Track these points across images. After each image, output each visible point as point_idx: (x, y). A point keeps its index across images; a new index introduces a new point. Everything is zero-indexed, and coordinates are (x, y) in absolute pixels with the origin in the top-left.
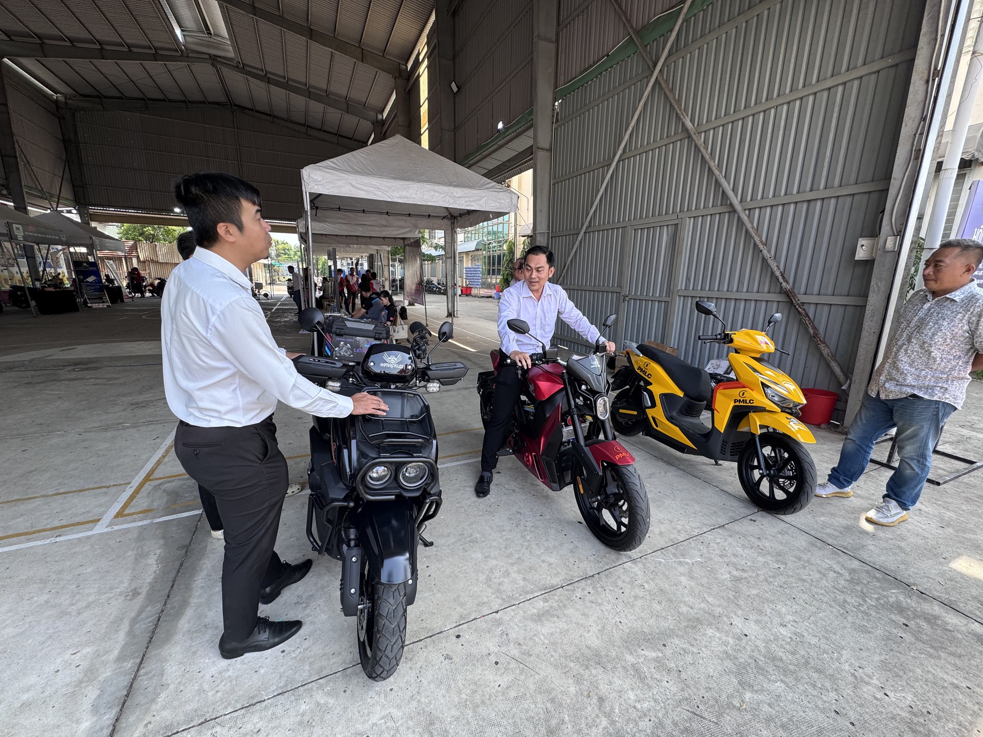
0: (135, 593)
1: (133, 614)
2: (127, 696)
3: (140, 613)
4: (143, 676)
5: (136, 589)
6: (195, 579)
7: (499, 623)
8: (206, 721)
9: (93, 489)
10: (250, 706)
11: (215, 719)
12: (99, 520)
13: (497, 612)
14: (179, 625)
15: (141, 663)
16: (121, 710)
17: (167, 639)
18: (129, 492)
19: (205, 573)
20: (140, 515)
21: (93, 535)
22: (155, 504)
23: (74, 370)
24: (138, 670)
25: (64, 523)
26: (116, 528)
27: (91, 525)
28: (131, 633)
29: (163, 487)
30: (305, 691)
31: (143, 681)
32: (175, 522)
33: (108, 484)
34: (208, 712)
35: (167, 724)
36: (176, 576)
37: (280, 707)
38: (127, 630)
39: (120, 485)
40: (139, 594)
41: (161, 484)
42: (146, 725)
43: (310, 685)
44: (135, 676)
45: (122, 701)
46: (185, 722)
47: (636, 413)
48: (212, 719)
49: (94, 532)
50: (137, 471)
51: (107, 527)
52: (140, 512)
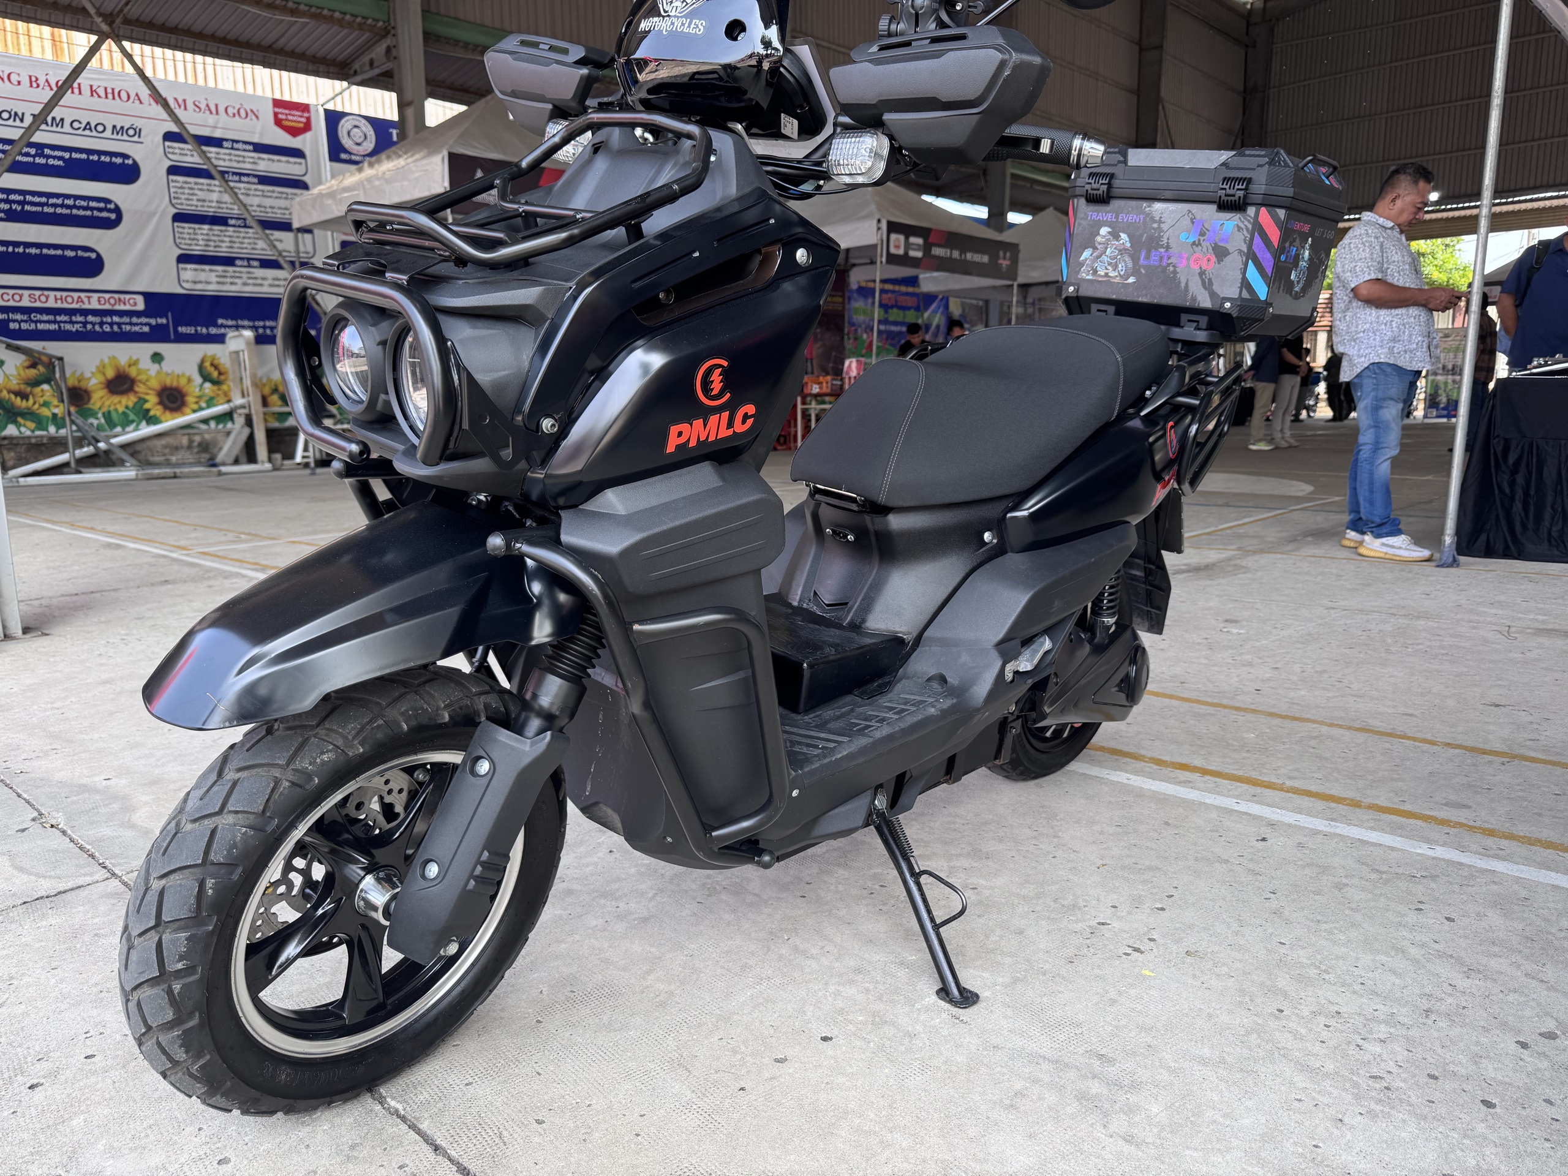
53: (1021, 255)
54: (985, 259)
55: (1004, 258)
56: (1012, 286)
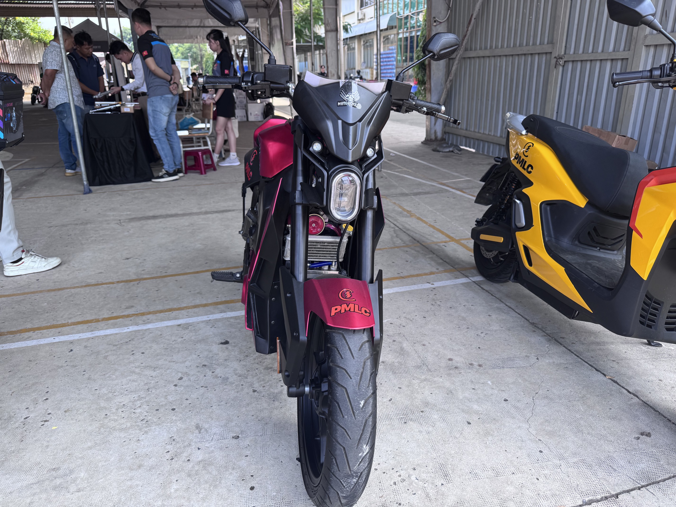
47: (501, 240)
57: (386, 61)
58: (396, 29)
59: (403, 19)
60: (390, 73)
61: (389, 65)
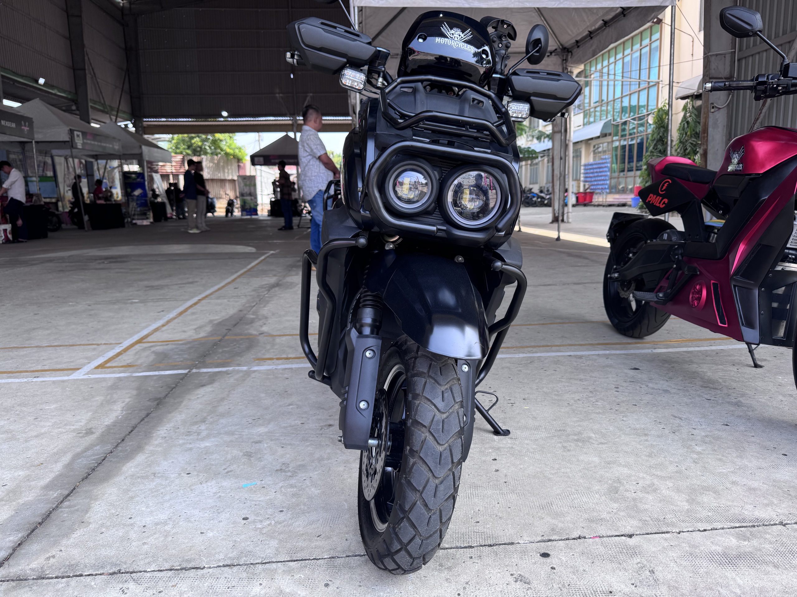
0: (89, 432)
1: (79, 450)
2: (40, 524)
3: (87, 449)
4: (66, 508)
5: (91, 428)
6: (159, 429)
7: (634, 552)
8: (119, 572)
9: (84, 345)
10: (182, 569)
11: (131, 573)
12: (78, 369)
13: (630, 536)
14: (125, 469)
15: (68, 495)
16: (28, 536)
17: (106, 479)
18: (118, 350)
19: (172, 424)
20: (120, 369)
21: (69, 380)
22: (139, 362)
23: (103, 263)
24: (62, 502)
25: (46, 368)
26: (93, 376)
27: (70, 372)
28: (69, 466)
29: (153, 349)
30: (264, 570)
31: (64, 513)
32: (155, 378)
33: (99, 343)
34: (125, 563)
35: (72, 563)
36: (139, 423)
37: (222, 581)
38: (66, 463)
39: (111, 344)
40: (92, 433)
41: (152, 346)
42: (48, 558)
43: (274, 565)
44: (57, 507)
45: (33, 527)
46: (93, 566)
48: (127, 573)
49: (71, 377)
50: (131, 335)
51: (84, 375)
52: (122, 367)
53: (35, 124)
54: (14, 125)
55: (25, 126)
56: (32, 142)
57: (597, 172)
58: (610, 137)
59: (620, 126)
60: (603, 184)
61: (601, 176)
